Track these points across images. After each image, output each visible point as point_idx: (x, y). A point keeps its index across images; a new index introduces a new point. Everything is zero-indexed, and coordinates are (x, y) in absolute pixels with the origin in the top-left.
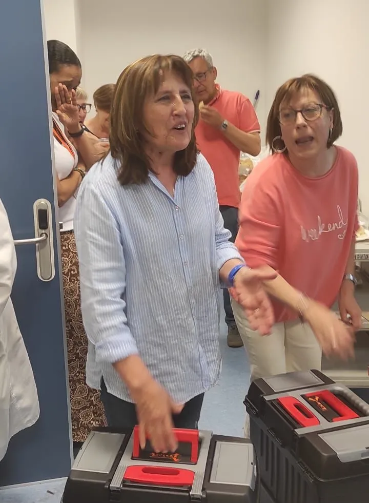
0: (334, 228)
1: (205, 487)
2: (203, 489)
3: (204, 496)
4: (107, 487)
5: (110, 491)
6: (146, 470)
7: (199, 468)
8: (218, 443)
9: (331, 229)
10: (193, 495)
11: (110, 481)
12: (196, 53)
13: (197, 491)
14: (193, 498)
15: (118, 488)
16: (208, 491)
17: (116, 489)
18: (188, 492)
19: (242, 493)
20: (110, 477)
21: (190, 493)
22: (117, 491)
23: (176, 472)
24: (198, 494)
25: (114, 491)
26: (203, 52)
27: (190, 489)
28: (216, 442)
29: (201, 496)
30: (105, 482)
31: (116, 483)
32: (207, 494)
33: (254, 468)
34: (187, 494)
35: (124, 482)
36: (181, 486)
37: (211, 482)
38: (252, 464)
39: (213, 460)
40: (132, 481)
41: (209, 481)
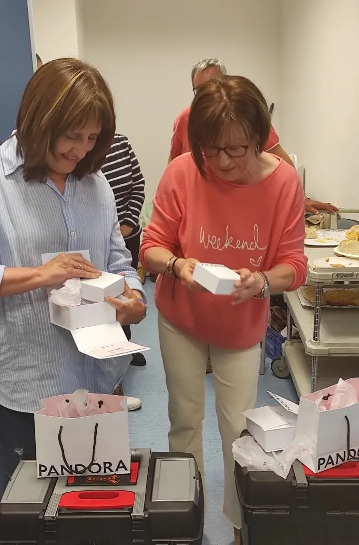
0: (243, 246)
1: (147, 507)
2: (145, 509)
3: (147, 516)
4: (42, 517)
5: (45, 521)
6: (82, 495)
7: (140, 489)
8: (157, 460)
9: (239, 246)
10: (135, 516)
11: (45, 511)
12: (211, 63)
13: (138, 511)
14: (135, 520)
15: (53, 517)
16: (150, 511)
17: (51, 519)
18: (130, 513)
19: (186, 509)
20: (44, 507)
21: (132, 515)
22: (52, 521)
23: (115, 495)
24: (140, 514)
25: (49, 521)
26: (219, 62)
27: (131, 510)
28: (155, 460)
29: (144, 517)
30: (39, 512)
31: (51, 512)
32: (150, 514)
33: (196, 482)
34: (129, 516)
35: (59, 510)
36: (122, 508)
37: (153, 501)
38: (194, 478)
39: (153, 478)
40: (69, 508)
41: (151, 500)
